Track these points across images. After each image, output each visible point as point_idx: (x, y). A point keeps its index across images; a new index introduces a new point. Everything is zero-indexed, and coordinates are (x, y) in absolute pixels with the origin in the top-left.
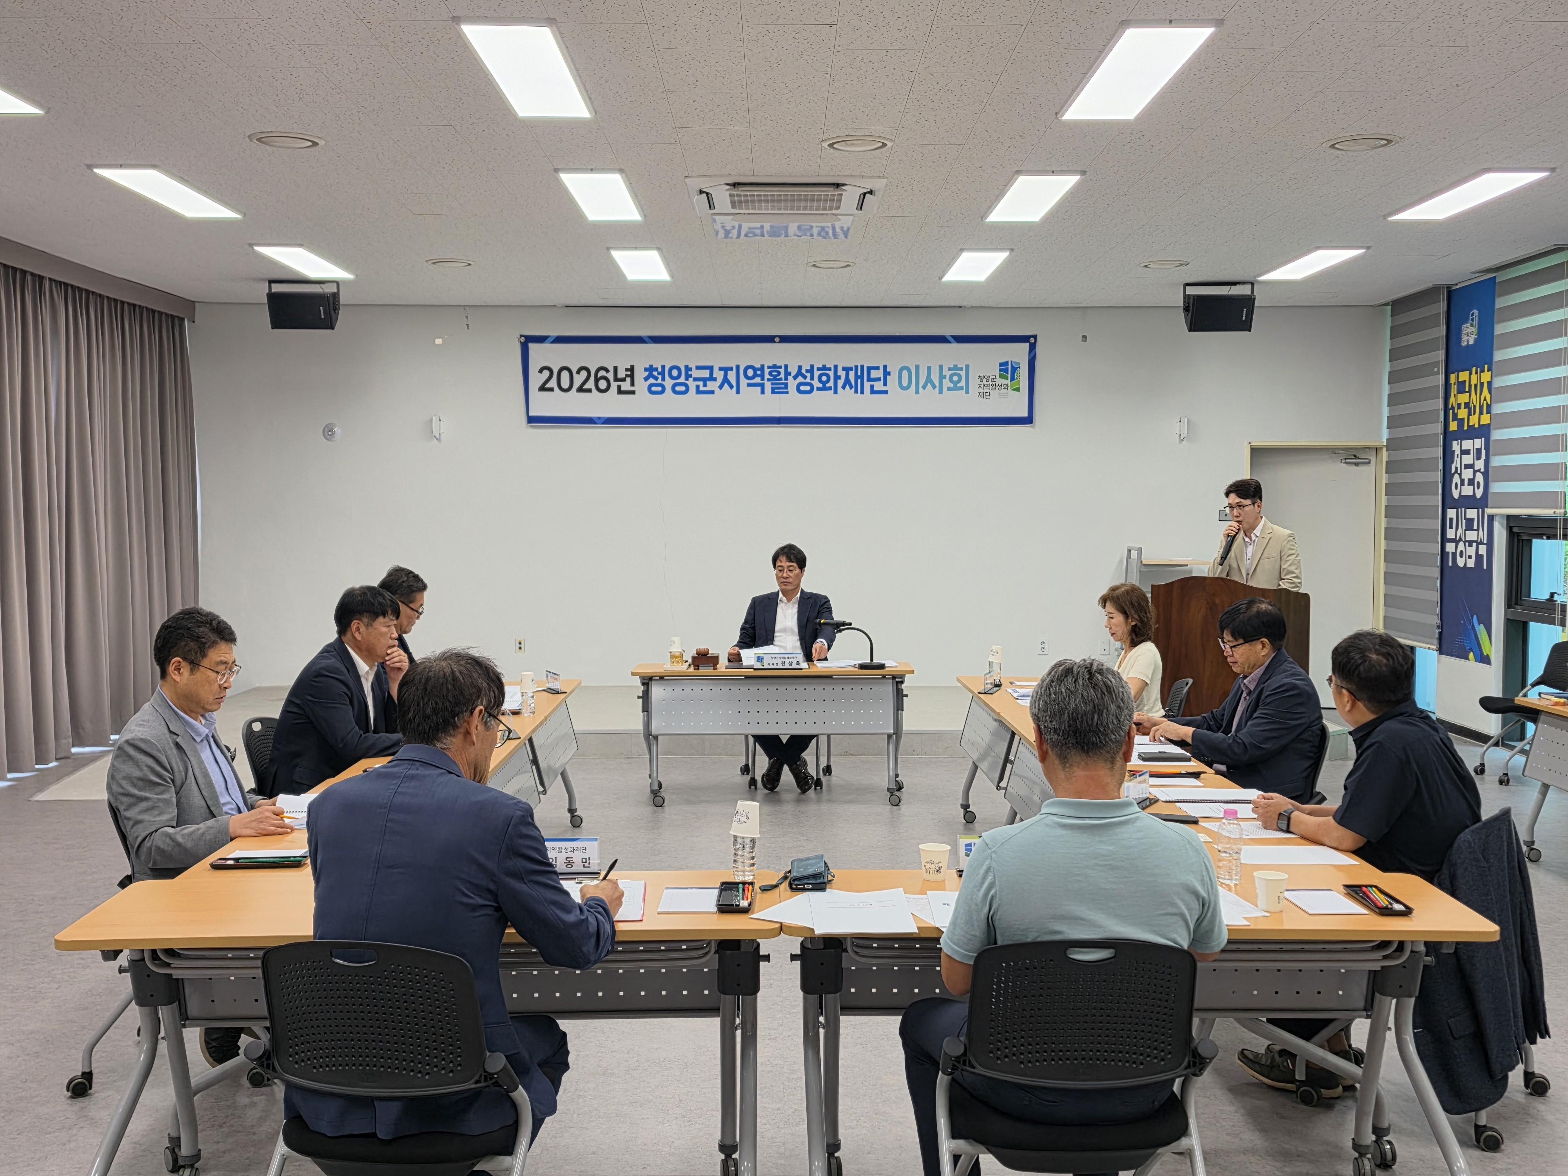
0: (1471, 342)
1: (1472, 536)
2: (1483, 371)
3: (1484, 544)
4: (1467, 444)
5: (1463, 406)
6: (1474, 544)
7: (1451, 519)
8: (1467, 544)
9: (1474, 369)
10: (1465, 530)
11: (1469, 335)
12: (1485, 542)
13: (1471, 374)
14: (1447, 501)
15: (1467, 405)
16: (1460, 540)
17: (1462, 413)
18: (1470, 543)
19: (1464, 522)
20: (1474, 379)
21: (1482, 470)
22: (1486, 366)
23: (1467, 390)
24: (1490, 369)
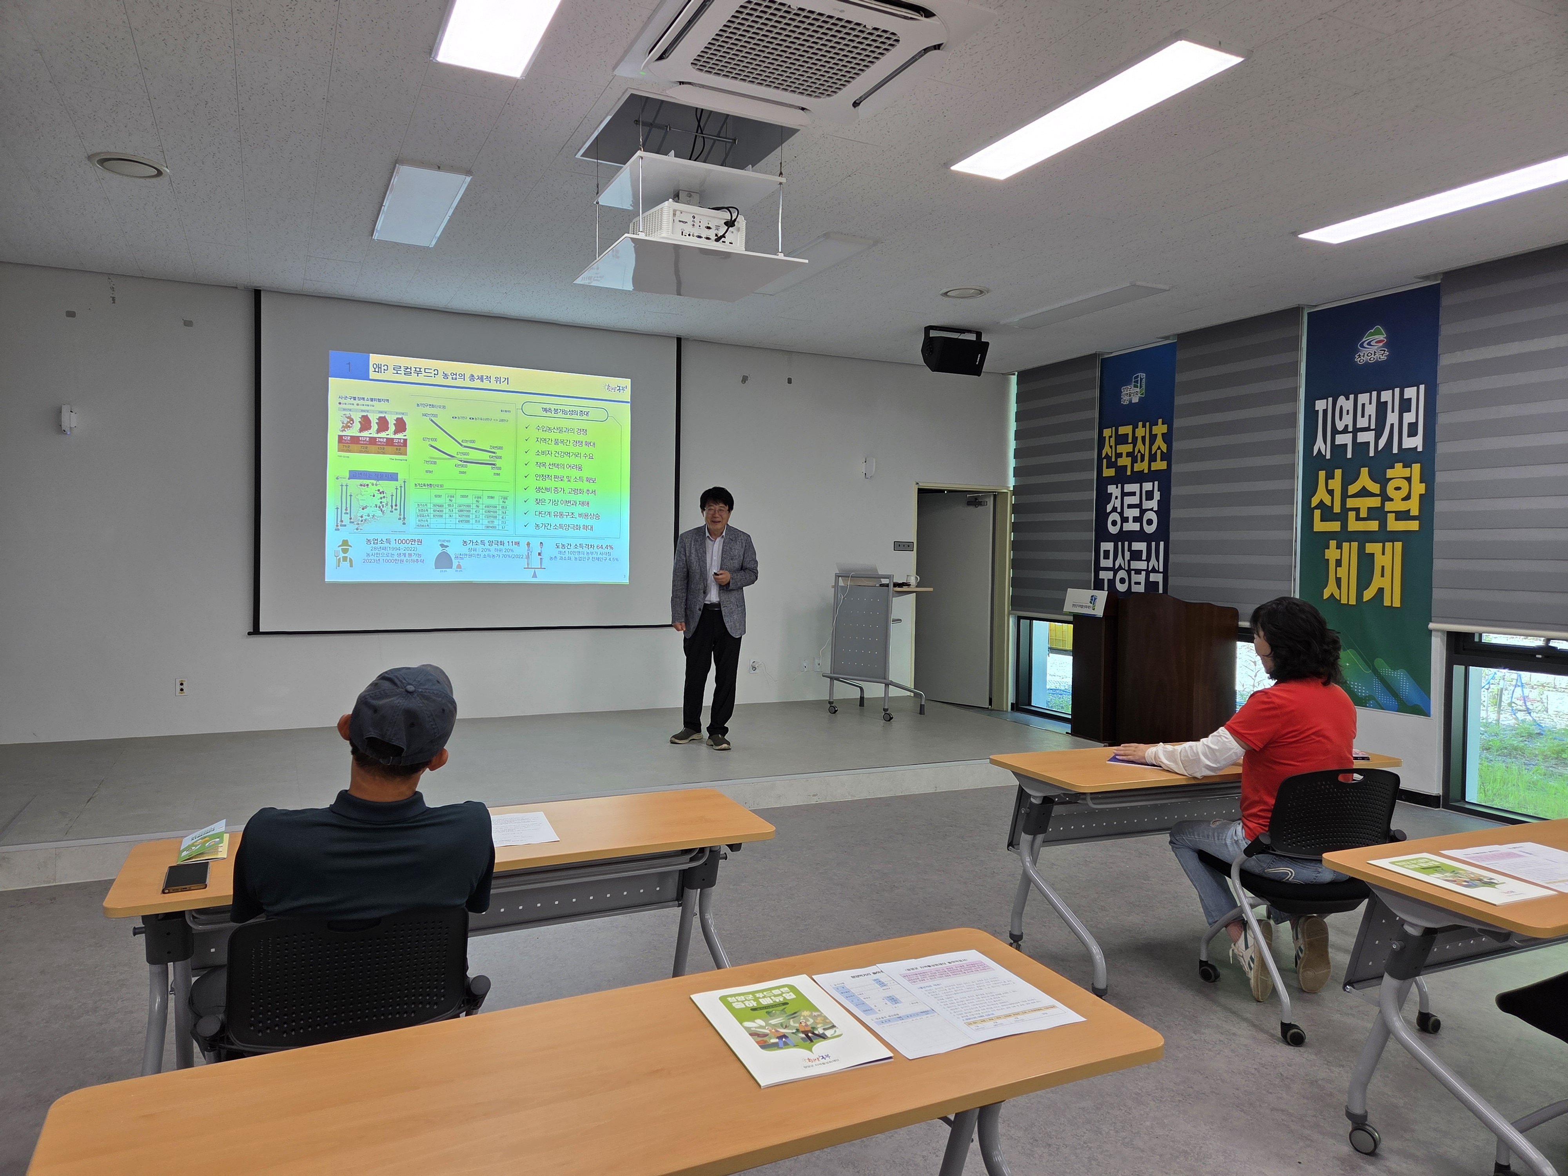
0: (1135, 400)
1: (1142, 565)
2: (1155, 424)
3: (1158, 572)
4: (1129, 488)
5: (1124, 455)
6: (1144, 573)
7: (1107, 553)
8: (1133, 572)
9: (1140, 424)
10: (1129, 562)
11: (1132, 394)
12: (1161, 570)
13: (1135, 427)
14: (1101, 536)
15: (1128, 454)
16: (1120, 568)
17: (1125, 461)
18: (1138, 572)
19: (1127, 555)
20: (1140, 432)
21: (1156, 509)
22: (1160, 421)
23: (1130, 441)
24: (1169, 422)
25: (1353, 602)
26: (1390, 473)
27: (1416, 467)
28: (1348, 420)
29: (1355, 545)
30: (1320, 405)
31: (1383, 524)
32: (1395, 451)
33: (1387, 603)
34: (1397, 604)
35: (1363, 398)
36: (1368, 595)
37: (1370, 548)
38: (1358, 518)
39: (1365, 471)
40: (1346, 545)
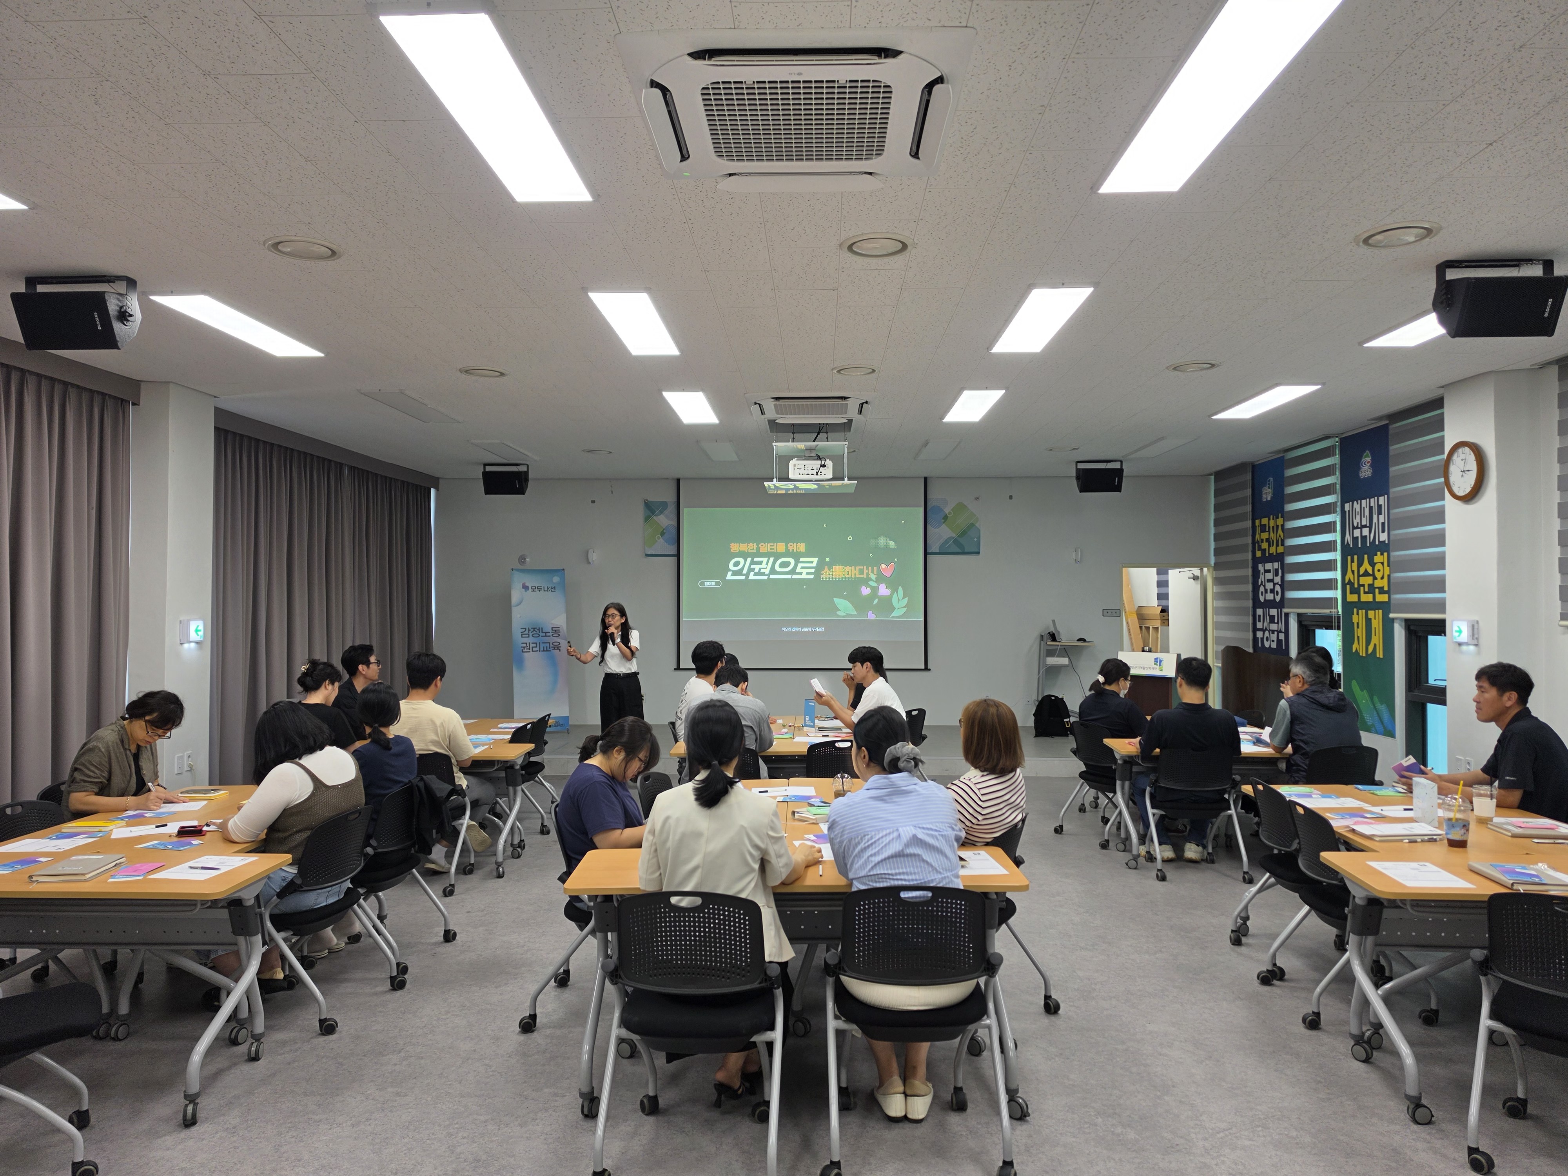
0: (1269, 499)
1: (1274, 627)
2: (1278, 518)
4: (1269, 566)
6: (1276, 633)
7: (1259, 616)
8: (1271, 632)
11: (1267, 494)
13: (1269, 520)
14: (1256, 604)
15: (1268, 540)
16: (1266, 629)
17: (1265, 545)
19: (1268, 617)
24: (1282, 516)
25: (1364, 655)
26: (1376, 559)
27: (1386, 554)
28: (1358, 517)
29: (1364, 611)
30: (1347, 507)
31: (1374, 597)
32: (1377, 543)
33: (1378, 655)
34: (1381, 657)
35: (1364, 502)
36: (1371, 649)
37: (1371, 614)
39: (1366, 556)
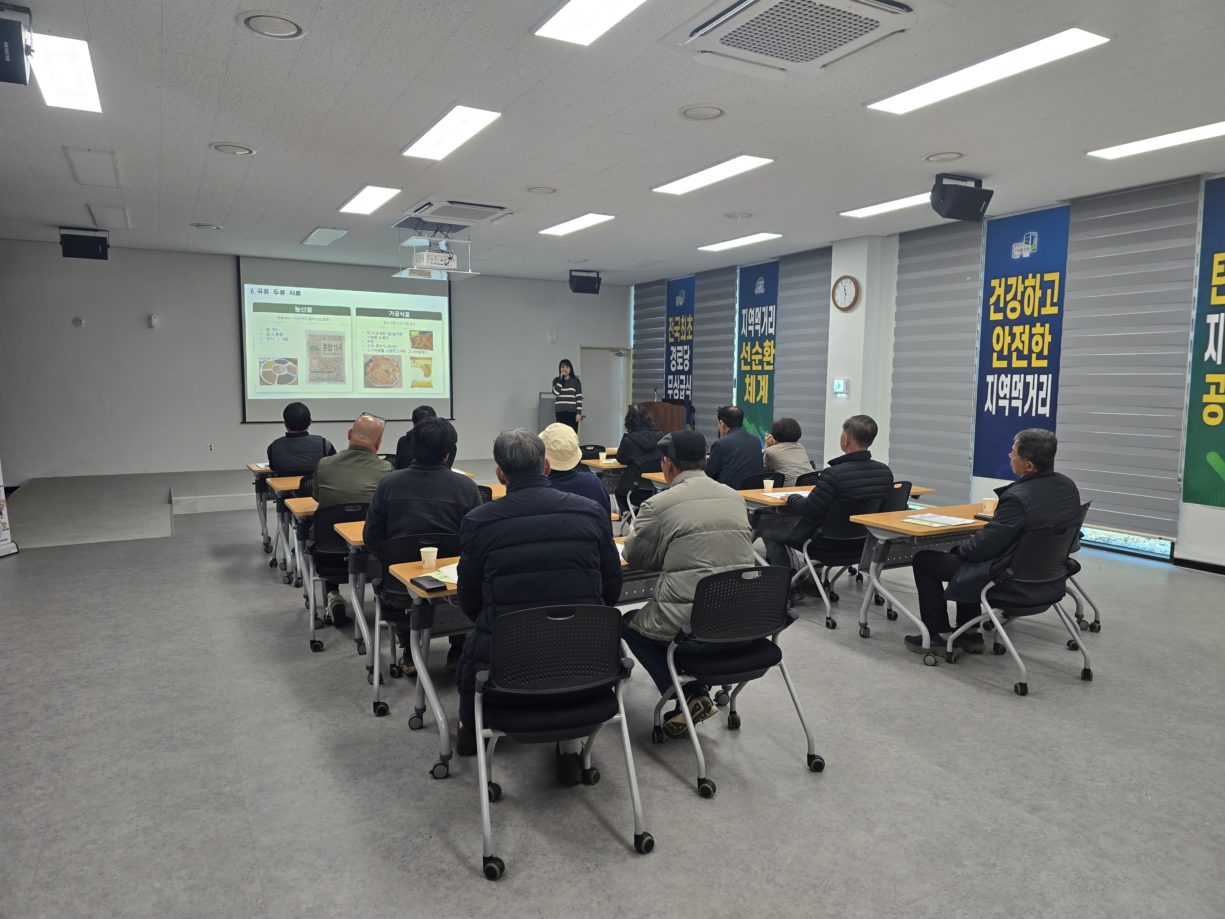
0: (681, 304)
1: (683, 387)
2: (688, 317)
3: (689, 390)
4: (678, 348)
5: (677, 331)
6: (684, 390)
7: (670, 380)
9: (683, 316)
10: (679, 384)
11: (680, 301)
13: (681, 318)
14: (668, 372)
15: (679, 331)
17: (677, 335)
18: (682, 390)
19: (679, 381)
20: (683, 320)
21: (688, 359)
22: (690, 315)
23: (679, 324)
24: (692, 316)
25: (754, 402)
26: (765, 344)
27: (772, 341)
28: (753, 318)
29: (754, 376)
30: (744, 312)
31: (763, 367)
32: (766, 334)
33: (763, 402)
34: (766, 403)
35: (757, 309)
36: (758, 399)
37: (760, 377)
38: (756, 365)
39: (757, 343)
40: (752, 376)
